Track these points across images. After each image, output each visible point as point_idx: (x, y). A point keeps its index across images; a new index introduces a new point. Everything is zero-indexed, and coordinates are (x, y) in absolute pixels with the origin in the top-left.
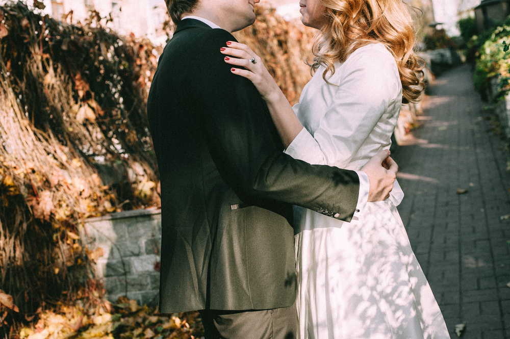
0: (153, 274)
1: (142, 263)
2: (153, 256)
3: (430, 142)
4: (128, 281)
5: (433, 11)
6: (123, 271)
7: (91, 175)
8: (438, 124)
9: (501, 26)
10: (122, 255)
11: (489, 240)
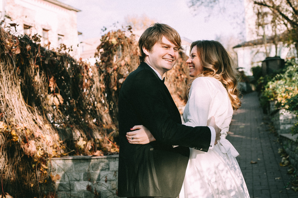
0: (86, 192)
1: (80, 185)
2: (87, 182)
3: (235, 134)
4: (71, 194)
5: (237, 61)
6: (69, 189)
7: (54, 134)
8: (239, 124)
9: (279, 74)
10: (70, 180)
11: (269, 190)
